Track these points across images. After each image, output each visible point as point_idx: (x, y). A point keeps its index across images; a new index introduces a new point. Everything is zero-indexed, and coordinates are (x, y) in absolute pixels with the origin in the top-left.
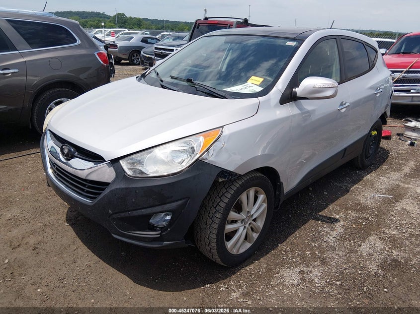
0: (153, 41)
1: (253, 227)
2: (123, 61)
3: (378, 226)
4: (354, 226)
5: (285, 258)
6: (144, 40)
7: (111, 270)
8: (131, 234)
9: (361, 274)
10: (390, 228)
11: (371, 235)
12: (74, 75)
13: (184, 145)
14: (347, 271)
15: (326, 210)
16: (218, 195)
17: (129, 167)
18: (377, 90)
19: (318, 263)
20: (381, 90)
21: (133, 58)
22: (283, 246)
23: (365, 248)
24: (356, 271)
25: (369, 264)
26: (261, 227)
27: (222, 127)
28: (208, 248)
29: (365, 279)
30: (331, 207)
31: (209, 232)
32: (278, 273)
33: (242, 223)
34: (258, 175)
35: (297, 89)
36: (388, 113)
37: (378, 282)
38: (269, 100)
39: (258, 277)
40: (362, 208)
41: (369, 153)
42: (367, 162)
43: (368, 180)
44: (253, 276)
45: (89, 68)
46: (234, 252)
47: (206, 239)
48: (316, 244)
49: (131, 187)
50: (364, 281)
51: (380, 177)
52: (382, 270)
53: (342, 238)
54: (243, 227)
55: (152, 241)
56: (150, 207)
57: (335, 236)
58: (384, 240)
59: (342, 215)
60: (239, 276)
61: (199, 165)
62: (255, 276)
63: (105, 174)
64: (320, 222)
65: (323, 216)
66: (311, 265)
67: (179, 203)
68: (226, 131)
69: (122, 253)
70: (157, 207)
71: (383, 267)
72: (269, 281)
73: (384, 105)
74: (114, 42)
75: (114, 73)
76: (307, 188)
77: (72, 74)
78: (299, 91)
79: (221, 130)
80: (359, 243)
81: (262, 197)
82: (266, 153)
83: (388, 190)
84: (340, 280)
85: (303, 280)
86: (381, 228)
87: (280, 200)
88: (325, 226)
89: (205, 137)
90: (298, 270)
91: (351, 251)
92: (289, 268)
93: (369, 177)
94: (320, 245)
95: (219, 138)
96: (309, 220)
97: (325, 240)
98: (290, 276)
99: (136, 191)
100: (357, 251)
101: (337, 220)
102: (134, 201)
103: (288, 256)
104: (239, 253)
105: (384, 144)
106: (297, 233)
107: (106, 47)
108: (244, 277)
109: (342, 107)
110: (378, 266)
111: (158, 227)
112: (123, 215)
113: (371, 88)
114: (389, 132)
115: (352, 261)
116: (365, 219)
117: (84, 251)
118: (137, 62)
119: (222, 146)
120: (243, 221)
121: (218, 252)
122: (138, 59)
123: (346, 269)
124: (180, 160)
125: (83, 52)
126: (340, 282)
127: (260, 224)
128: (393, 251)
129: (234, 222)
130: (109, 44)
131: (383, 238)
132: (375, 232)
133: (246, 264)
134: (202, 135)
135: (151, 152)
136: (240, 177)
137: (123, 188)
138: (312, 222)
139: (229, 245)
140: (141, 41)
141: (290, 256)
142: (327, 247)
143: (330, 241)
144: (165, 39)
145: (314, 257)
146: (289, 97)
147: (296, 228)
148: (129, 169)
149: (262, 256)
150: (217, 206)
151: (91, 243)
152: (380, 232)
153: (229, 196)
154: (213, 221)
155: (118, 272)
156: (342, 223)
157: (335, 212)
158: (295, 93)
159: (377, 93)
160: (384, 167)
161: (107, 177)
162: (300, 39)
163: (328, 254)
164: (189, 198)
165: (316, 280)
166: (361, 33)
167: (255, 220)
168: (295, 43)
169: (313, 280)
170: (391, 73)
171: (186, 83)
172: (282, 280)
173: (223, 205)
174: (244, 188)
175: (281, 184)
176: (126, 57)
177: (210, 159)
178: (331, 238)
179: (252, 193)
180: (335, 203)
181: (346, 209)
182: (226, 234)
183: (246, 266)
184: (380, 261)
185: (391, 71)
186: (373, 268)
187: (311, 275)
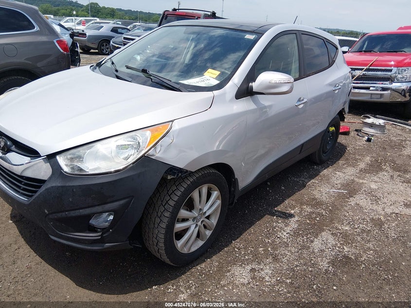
0: (123, 31)
1: (206, 225)
2: (92, 51)
3: (331, 221)
4: (308, 221)
5: (237, 255)
6: (115, 30)
7: (53, 272)
8: (70, 235)
9: (311, 271)
10: (343, 224)
11: (323, 230)
12: (31, 63)
13: (130, 139)
14: (298, 268)
15: (282, 206)
16: (168, 193)
17: (66, 164)
18: (335, 86)
19: (270, 260)
20: (340, 87)
21: (102, 48)
22: (237, 243)
23: (317, 244)
24: (307, 268)
25: (320, 261)
26: (215, 224)
27: (172, 121)
28: (156, 248)
29: (315, 276)
30: (286, 202)
31: (157, 232)
32: (229, 271)
33: (193, 220)
34: (211, 171)
35: (253, 83)
36: (347, 110)
37: (328, 279)
38: (224, 94)
39: (209, 276)
40: (317, 203)
41: (327, 149)
42: (324, 157)
43: (324, 175)
44: (203, 276)
45: (49, 56)
46: (185, 251)
47: (154, 239)
48: (269, 241)
49: (67, 185)
50: (314, 279)
51: (337, 173)
52: (333, 267)
53: (296, 234)
54: (195, 225)
55: (92, 243)
56: (89, 207)
57: (288, 231)
58: (337, 236)
59: (297, 210)
60: (189, 276)
61: (145, 161)
62: (206, 275)
63: (41, 170)
64: (275, 217)
65: (278, 211)
66: (263, 262)
67: (122, 202)
68: (176, 126)
69: (67, 254)
70: (97, 207)
71: (333, 264)
72: (220, 280)
73: (342, 101)
74: (83, 31)
75: (80, 62)
76: (265, 183)
77: (29, 62)
78: (255, 85)
79: (170, 125)
80: (312, 239)
81: (215, 194)
82: (220, 149)
83: (343, 185)
84: (290, 278)
85: (253, 278)
86: (333, 223)
87: (234, 197)
88: (280, 221)
89: (152, 131)
90: (249, 267)
91: (304, 247)
92: (241, 265)
93: (325, 172)
94: (273, 241)
95: (167, 133)
96: (264, 215)
97: (278, 236)
98: (241, 274)
99: (73, 190)
100: (309, 247)
101: (291, 216)
102: (71, 200)
103: (241, 253)
104: (190, 252)
105: (342, 139)
106: (252, 230)
107: (72, 35)
108: (194, 276)
109: (300, 103)
110: (329, 263)
111: (99, 228)
112: (59, 215)
113: (330, 85)
114: (347, 128)
115: (304, 258)
116: (319, 214)
117: (26, 251)
118: (107, 51)
119: (172, 141)
120: (194, 219)
121: (166, 253)
122: (108, 48)
123: (297, 266)
124: (126, 155)
125: (44, 39)
126: (290, 280)
127: (214, 221)
128: (345, 247)
129: (184, 220)
130: (78, 32)
131: (335, 234)
132: (328, 228)
133: (197, 263)
134: (149, 130)
135: (91, 148)
136: (191, 174)
137: (59, 187)
138: (267, 218)
139: (179, 244)
140: (111, 31)
141: (243, 253)
142: (280, 243)
143: (283, 237)
144: (136, 29)
145: (267, 254)
146: (245, 92)
147: (252, 224)
148: (67, 165)
149: (215, 253)
150: (166, 204)
151: (34, 242)
152: (333, 227)
153: (179, 193)
154: (161, 220)
155: (60, 274)
156: (296, 218)
157: (290, 208)
158: (252, 87)
159: (336, 90)
160: (341, 162)
161: (42, 173)
162: (259, 33)
163: (282, 250)
164: (133, 196)
165: (267, 278)
166: (328, 32)
167: (208, 218)
168: (254, 36)
169: (264, 278)
170: (350, 70)
171: (141, 74)
172: (232, 279)
173: (172, 203)
174: (196, 185)
175: (236, 180)
176: (96, 46)
177: (157, 155)
178: (285, 234)
179: (204, 190)
180: (291, 198)
181: (302, 204)
182: (176, 233)
183: (197, 265)
184: (332, 257)
185: (351, 68)
186: (324, 264)
187: (262, 273)
